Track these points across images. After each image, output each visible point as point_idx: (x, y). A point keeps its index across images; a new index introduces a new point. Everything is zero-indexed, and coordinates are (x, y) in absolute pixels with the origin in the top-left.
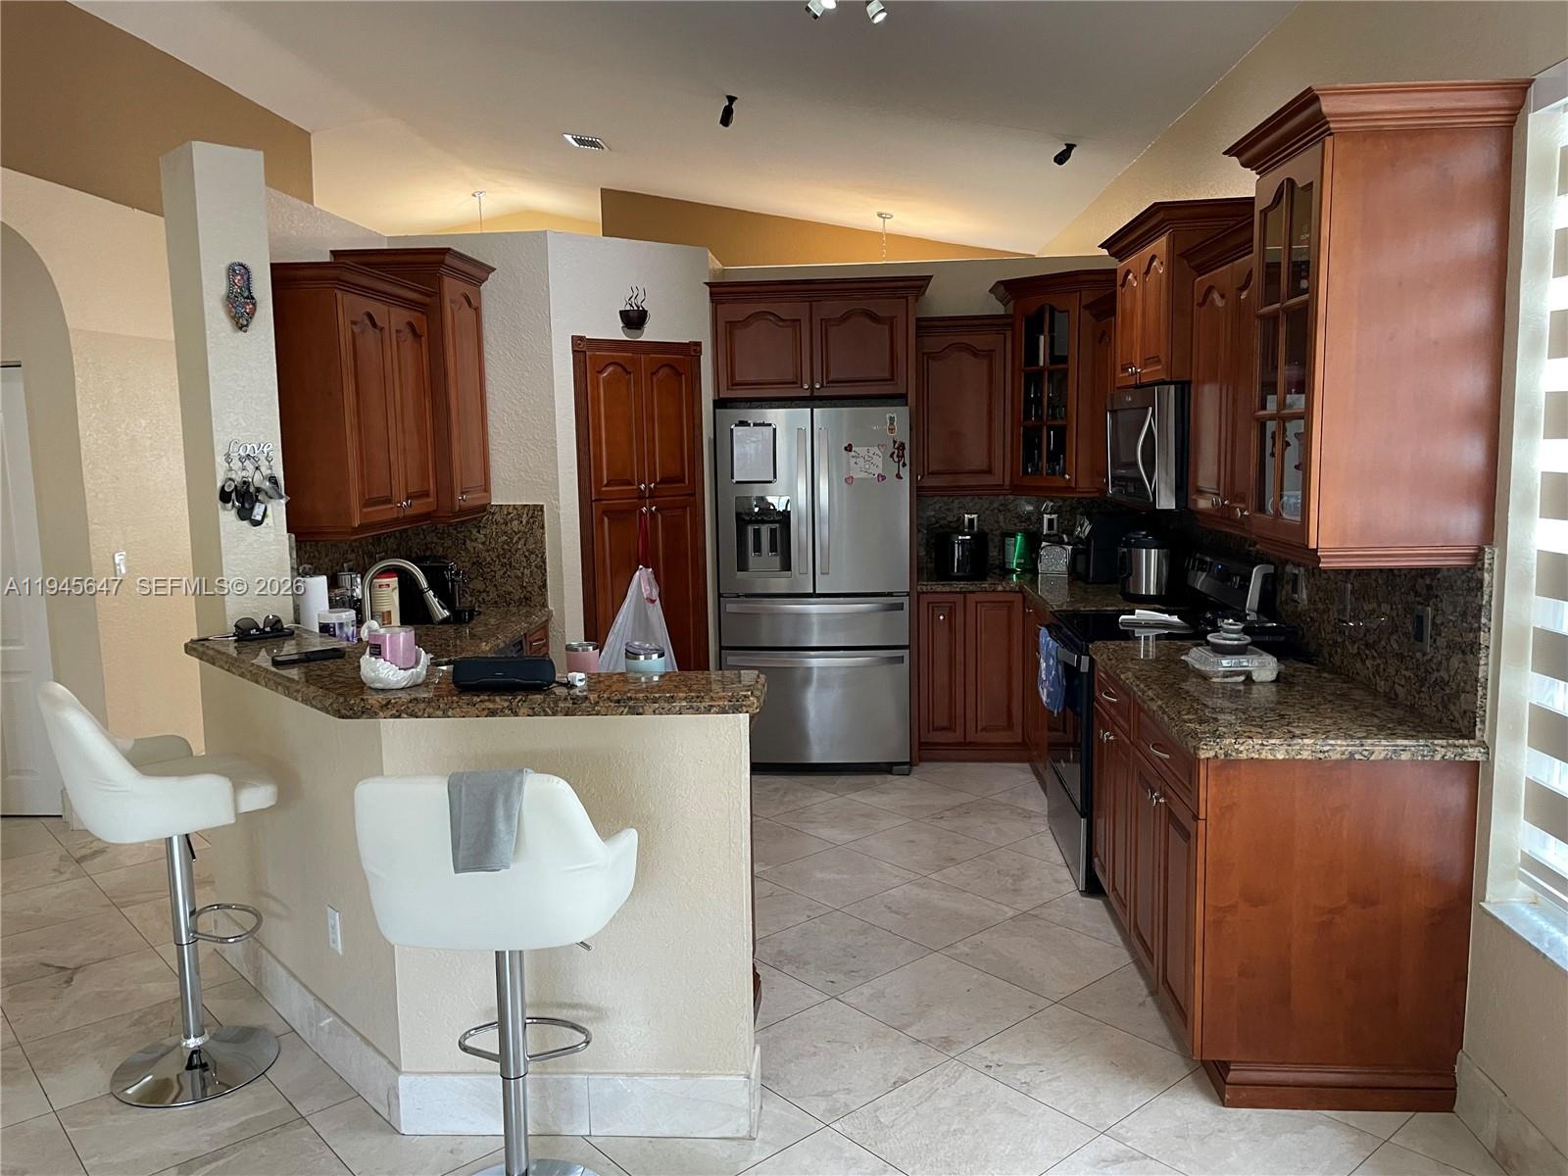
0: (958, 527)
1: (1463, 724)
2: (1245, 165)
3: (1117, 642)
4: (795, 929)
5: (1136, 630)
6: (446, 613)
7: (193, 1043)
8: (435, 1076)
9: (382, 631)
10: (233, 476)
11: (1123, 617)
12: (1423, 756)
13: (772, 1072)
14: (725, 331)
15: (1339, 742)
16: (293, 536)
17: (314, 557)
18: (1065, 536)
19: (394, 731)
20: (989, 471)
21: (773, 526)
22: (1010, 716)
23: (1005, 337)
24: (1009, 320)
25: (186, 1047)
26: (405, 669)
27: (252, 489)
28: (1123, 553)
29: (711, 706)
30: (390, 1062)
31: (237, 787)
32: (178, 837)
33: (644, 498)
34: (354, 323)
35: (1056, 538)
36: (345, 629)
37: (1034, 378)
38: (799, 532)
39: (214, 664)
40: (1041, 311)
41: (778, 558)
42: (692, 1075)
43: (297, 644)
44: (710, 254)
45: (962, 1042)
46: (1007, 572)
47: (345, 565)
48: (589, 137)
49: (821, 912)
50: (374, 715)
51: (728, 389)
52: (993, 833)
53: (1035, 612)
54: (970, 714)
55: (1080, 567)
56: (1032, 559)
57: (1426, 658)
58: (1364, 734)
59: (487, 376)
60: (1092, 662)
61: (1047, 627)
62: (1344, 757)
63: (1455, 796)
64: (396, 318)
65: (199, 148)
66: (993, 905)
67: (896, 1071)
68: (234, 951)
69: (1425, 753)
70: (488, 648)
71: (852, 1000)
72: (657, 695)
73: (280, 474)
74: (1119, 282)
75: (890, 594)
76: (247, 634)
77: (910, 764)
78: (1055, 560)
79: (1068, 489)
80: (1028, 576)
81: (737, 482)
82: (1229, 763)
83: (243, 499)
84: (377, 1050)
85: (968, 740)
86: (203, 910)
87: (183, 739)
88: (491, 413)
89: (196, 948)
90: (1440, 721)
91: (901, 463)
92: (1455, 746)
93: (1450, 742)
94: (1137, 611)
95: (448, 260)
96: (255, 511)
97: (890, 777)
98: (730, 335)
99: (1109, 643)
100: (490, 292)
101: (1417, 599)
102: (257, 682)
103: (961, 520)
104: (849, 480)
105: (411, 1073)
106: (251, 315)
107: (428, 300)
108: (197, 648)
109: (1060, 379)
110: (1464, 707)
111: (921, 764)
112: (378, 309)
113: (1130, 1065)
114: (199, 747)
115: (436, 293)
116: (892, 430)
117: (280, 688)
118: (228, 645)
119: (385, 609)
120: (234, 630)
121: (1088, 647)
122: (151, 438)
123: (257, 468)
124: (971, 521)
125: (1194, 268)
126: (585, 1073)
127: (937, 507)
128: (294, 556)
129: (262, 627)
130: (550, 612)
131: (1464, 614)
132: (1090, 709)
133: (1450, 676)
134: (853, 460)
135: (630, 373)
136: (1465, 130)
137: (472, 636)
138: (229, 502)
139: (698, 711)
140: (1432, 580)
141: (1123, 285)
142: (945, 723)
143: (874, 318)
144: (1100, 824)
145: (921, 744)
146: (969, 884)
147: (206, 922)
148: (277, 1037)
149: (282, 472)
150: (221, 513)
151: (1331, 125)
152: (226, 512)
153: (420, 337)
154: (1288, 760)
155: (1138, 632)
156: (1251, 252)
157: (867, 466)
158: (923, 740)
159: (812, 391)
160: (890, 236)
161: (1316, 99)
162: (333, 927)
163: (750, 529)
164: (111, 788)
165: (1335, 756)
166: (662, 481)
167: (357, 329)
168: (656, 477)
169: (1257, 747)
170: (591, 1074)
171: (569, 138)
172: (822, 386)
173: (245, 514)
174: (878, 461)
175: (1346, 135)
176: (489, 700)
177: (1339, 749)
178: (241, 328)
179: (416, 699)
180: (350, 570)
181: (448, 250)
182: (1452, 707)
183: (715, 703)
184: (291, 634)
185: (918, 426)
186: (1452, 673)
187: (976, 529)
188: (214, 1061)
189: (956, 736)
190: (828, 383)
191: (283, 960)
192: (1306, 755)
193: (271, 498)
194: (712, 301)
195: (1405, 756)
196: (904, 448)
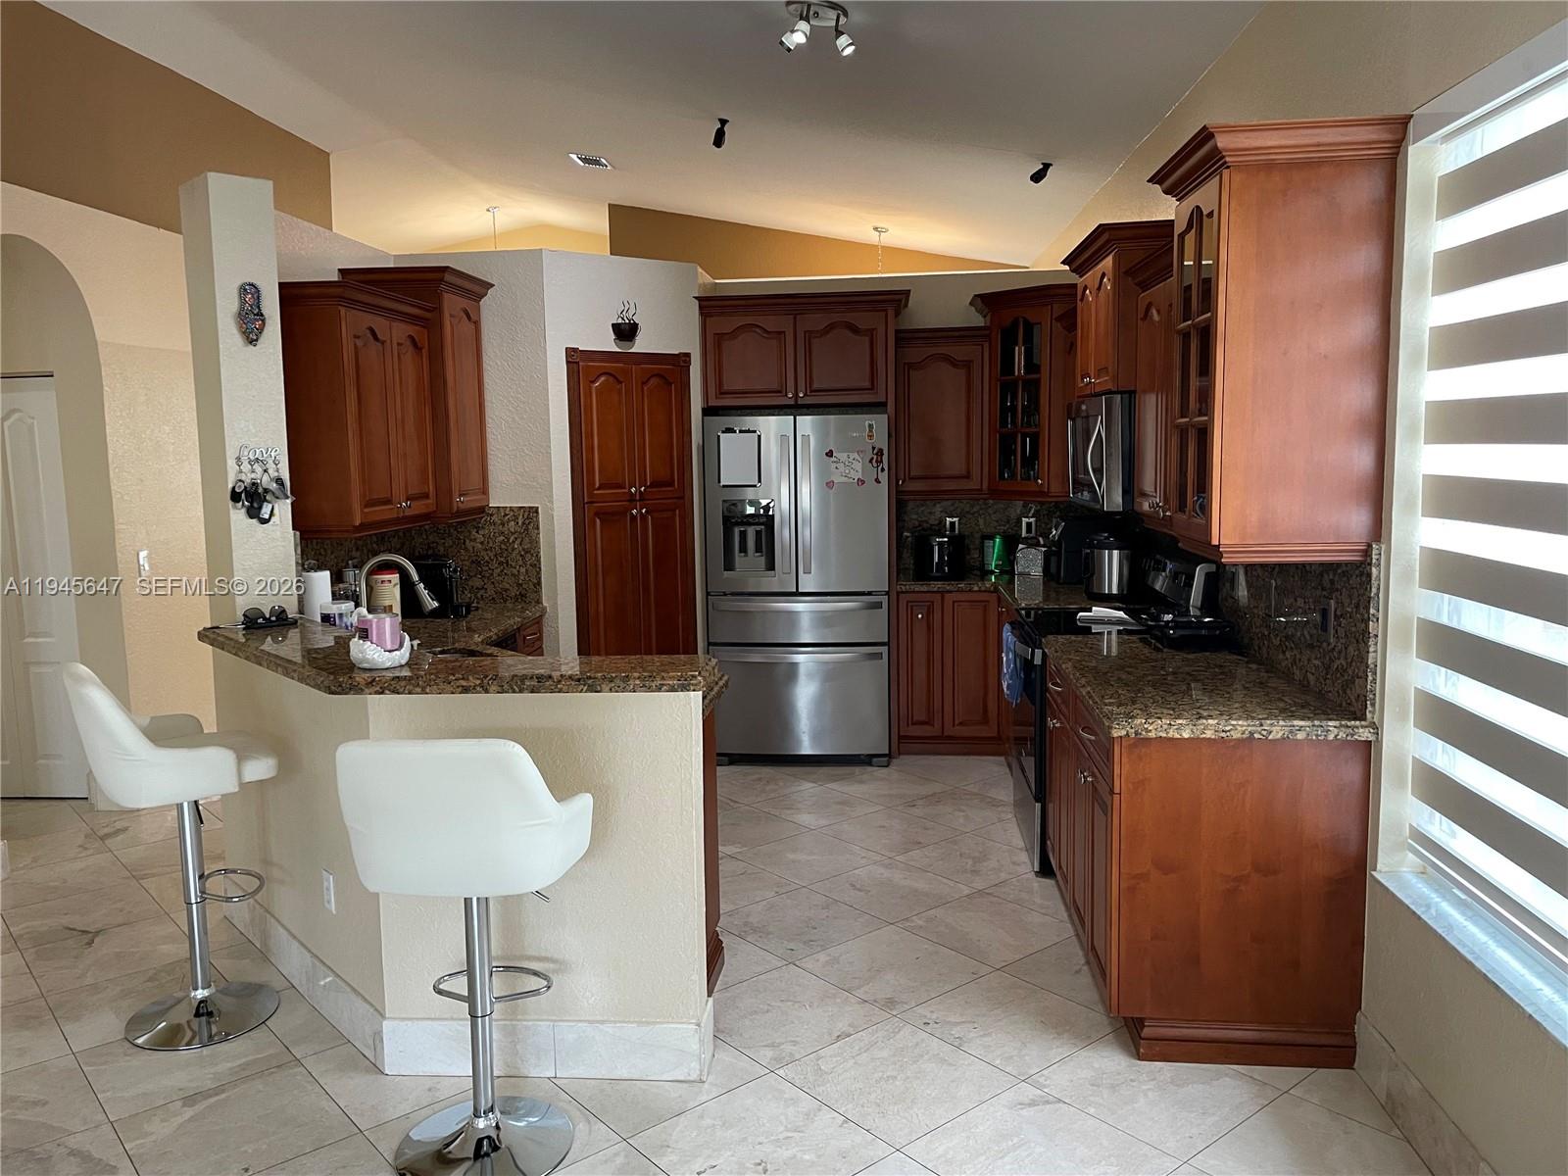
0: (939, 530)
1: (1356, 707)
2: (1166, 192)
3: (1068, 637)
4: (764, 903)
5: (1093, 626)
6: (436, 604)
7: (201, 994)
8: (416, 1022)
9: (370, 616)
10: (243, 479)
11: (1081, 614)
12: (1317, 735)
13: (726, 1026)
14: (714, 342)
15: (1240, 723)
16: (298, 533)
17: (320, 554)
18: (1041, 539)
19: (379, 706)
20: (968, 476)
21: (758, 528)
22: (985, 711)
23: (983, 349)
24: (987, 332)
25: (195, 998)
26: (390, 651)
27: (260, 490)
28: (1087, 553)
29: (663, 685)
30: (376, 1010)
31: (241, 759)
32: (189, 803)
33: (636, 500)
34: (356, 337)
35: (1035, 541)
36: (345, 619)
37: (1008, 387)
38: (783, 534)
39: (223, 649)
40: (1015, 323)
41: (763, 558)
42: (648, 1023)
43: (301, 632)
44: (700, 270)
45: (906, 1003)
46: (985, 573)
47: (350, 562)
48: (592, 155)
49: (789, 888)
50: (360, 691)
51: (716, 398)
52: (961, 820)
53: (1007, 610)
54: (948, 708)
55: (1053, 570)
56: (1009, 560)
57: (1330, 647)
58: (1265, 716)
59: (486, 385)
60: (1044, 654)
61: (1011, 623)
62: (1244, 736)
63: (1352, 773)
64: (400, 331)
65: (213, 177)
66: (952, 884)
67: (842, 1026)
68: (240, 912)
69: (1319, 733)
70: (480, 640)
71: (809, 966)
72: (614, 675)
73: (286, 476)
74: (1079, 297)
75: (870, 593)
76: (257, 624)
77: (889, 756)
78: (1031, 562)
79: (1042, 493)
80: (1006, 577)
81: (724, 486)
82: (1141, 742)
83: (252, 498)
84: (366, 1000)
85: (946, 734)
86: (209, 875)
87: (196, 718)
88: (490, 421)
89: (204, 908)
90: (1341, 706)
91: (880, 468)
92: (1348, 727)
93: (1343, 723)
94: (1094, 608)
95: (448, 277)
96: (264, 510)
97: (870, 769)
98: (718, 345)
99: (1059, 637)
100: (490, 307)
101: (1324, 593)
102: (260, 665)
103: (942, 522)
104: (830, 485)
105: (395, 1019)
106: (261, 330)
107: (428, 315)
108: (208, 635)
109: (1033, 387)
110: (1358, 691)
111: (901, 757)
112: (379, 323)
113: (1060, 1025)
114: (210, 726)
115: (436, 308)
116: (871, 437)
117: (279, 669)
118: (237, 633)
119: (387, 603)
120: (243, 618)
121: (1041, 641)
122: (173, 444)
123: (265, 471)
124: (952, 524)
125: (1137, 284)
126: (552, 1021)
127: (920, 511)
128: (299, 552)
129: (268, 616)
130: (545, 609)
131: (1357, 606)
132: (1043, 698)
133: (1347, 663)
134: (834, 465)
135: (621, 383)
136: (1352, 162)
137: (469, 629)
138: (238, 502)
139: (650, 689)
140: (1334, 575)
141: (1082, 300)
142: (923, 718)
143: (855, 330)
144: (1050, 806)
145: (900, 737)
146: (931, 865)
147: (215, 885)
148: (277, 992)
149: (288, 475)
150: (232, 511)
151: (1227, 159)
152: (238, 511)
153: (421, 349)
154: (1193, 738)
155: (1095, 629)
156: (1172, 276)
157: (847, 471)
158: (902, 734)
159: (796, 400)
160: (886, 249)
161: (1211, 136)
162: (328, 889)
163: (737, 530)
164: (127, 758)
165: (1236, 735)
166: (652, 486)
167: (359, 343)
168: (646, 480)
169: (1165, 727)
170: (555, 1021)
171: (574, 157)
172: (805, 395)
173: (253, 513)
174: (858, 466)
175: (1241, 167)
176: (463, 679)
177: (1239, 728)
178: (251, 343)
179: (398, 677)
180: (355, 567)
181: (446, 268)
182: (1348, 692)
183: (665, 682)
184: (294, 623)
185: (894, 433)
186: (1349, 660)
187: (957, 531)
188: (218, 1009)
189: (934, 730)
190: (811, 392)
191: (285, 923)
192: (1209, 734)
193: (277, 498)
194: (701, 314)
195: (1300, 736)
196: (882, 454)
